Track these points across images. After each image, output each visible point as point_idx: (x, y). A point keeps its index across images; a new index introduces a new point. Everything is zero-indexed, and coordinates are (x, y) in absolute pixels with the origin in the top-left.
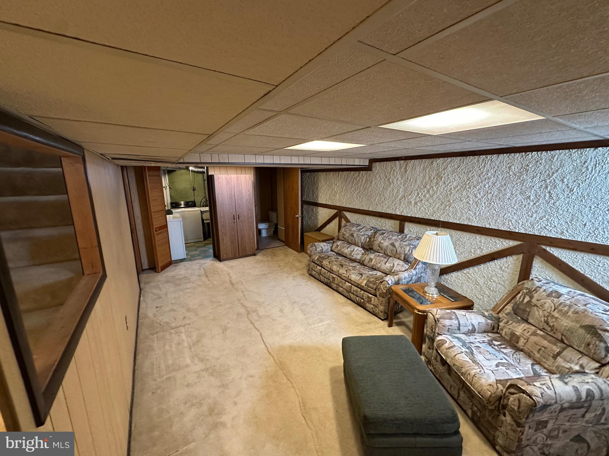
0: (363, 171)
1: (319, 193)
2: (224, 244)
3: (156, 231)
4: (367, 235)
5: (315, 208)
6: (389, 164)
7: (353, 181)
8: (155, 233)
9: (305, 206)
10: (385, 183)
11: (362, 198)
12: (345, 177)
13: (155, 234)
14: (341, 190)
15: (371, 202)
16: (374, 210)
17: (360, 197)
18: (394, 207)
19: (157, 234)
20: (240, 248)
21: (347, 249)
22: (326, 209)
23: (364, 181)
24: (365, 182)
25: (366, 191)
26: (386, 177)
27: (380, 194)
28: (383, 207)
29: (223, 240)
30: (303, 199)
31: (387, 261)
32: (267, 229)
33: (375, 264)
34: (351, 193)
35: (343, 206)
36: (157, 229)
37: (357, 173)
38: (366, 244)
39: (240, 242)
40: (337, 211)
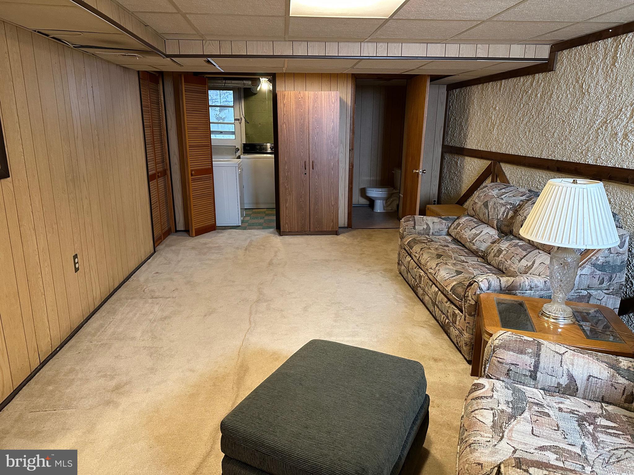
0: (538, 72)
1: (469, 128)
2: (286, 208)
3: (192, 175)
4: (511, 204)
5: (459, 159)
6: (584, 49)
7: (522, 97)
8: (190, 177)
9: (447, 157)
10: (574, 96)
11: (533, 132)
12: (510, 90)
13: (190, 180)
14: (501, 120)
15: (547, 139)
16: (550, 158)
17: (530, 131)
18: (584, 148)
19: (193, 180)
20: (312, 219)
21: (470, 230)
22: (476, 160)
23: (539, 95)
24: (541, 98)
25: (541, 116)
26: (577, 82)
27: (563, 121)
28: (565, 149)
29: (286, 201)
30: (446, 143)
31: (525, 256)
32: (387, 199)
33: (503, 260)
34: (516, 122)
35: (503, 151)
36: (193, 172)
37: (530, 78)
38: (506, 223)
39: (312, 208)
40: (489, 162)
